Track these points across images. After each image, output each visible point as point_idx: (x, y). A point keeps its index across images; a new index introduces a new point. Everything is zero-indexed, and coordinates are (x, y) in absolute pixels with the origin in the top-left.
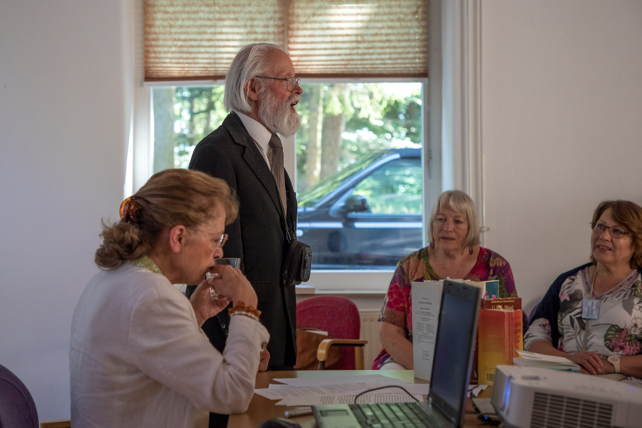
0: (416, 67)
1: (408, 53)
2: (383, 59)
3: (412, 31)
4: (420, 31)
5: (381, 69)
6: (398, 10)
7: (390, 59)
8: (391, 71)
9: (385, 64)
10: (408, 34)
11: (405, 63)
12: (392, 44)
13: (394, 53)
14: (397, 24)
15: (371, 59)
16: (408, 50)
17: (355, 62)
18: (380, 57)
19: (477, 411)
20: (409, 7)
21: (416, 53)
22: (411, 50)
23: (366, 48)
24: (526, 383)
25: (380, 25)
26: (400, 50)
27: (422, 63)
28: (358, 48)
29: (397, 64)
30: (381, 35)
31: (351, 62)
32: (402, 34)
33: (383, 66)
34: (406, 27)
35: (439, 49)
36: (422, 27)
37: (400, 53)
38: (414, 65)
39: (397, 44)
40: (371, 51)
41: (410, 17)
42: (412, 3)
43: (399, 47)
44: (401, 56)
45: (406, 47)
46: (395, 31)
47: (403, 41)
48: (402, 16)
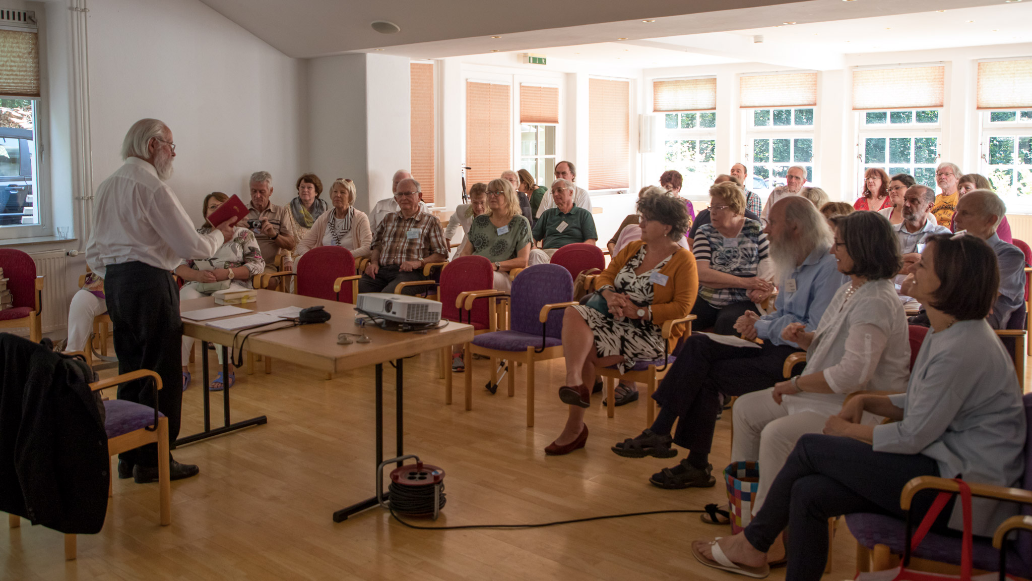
0: (32, 89)
1: (26, 79)
2: (8, 82)
3: (28, 65)
4: (34, 65)
5: (7, 89)
6: (18, 50)
7: (13, 83)
8: (15, 91)
9: (10, 86)
10: (25, 66)
11: (24, 87)
12: (14, 73)
13: (16, 79)
14: (18, 59)
16: (26, 77)
18: (6, 81)
20: (25, 49)
21: (31, 80)
22: (28, 78)
25: (5, 59)
26: (20, 77)
27: (36, 87)
29: (18, 86)
30: (7, 66)
32: (22, 67)
33: (9, 87)
34: (24, 62)
36: (35, 63)
37: (21, 80)
38: (30, 88)
39: (18, 73)
41: (26, 55)
42: (27, 46)
43: (19, 75)
44: (21, 81)
45: (24, 76)
46: (16, 64)
47: (22, 71)
48: (21, 54)
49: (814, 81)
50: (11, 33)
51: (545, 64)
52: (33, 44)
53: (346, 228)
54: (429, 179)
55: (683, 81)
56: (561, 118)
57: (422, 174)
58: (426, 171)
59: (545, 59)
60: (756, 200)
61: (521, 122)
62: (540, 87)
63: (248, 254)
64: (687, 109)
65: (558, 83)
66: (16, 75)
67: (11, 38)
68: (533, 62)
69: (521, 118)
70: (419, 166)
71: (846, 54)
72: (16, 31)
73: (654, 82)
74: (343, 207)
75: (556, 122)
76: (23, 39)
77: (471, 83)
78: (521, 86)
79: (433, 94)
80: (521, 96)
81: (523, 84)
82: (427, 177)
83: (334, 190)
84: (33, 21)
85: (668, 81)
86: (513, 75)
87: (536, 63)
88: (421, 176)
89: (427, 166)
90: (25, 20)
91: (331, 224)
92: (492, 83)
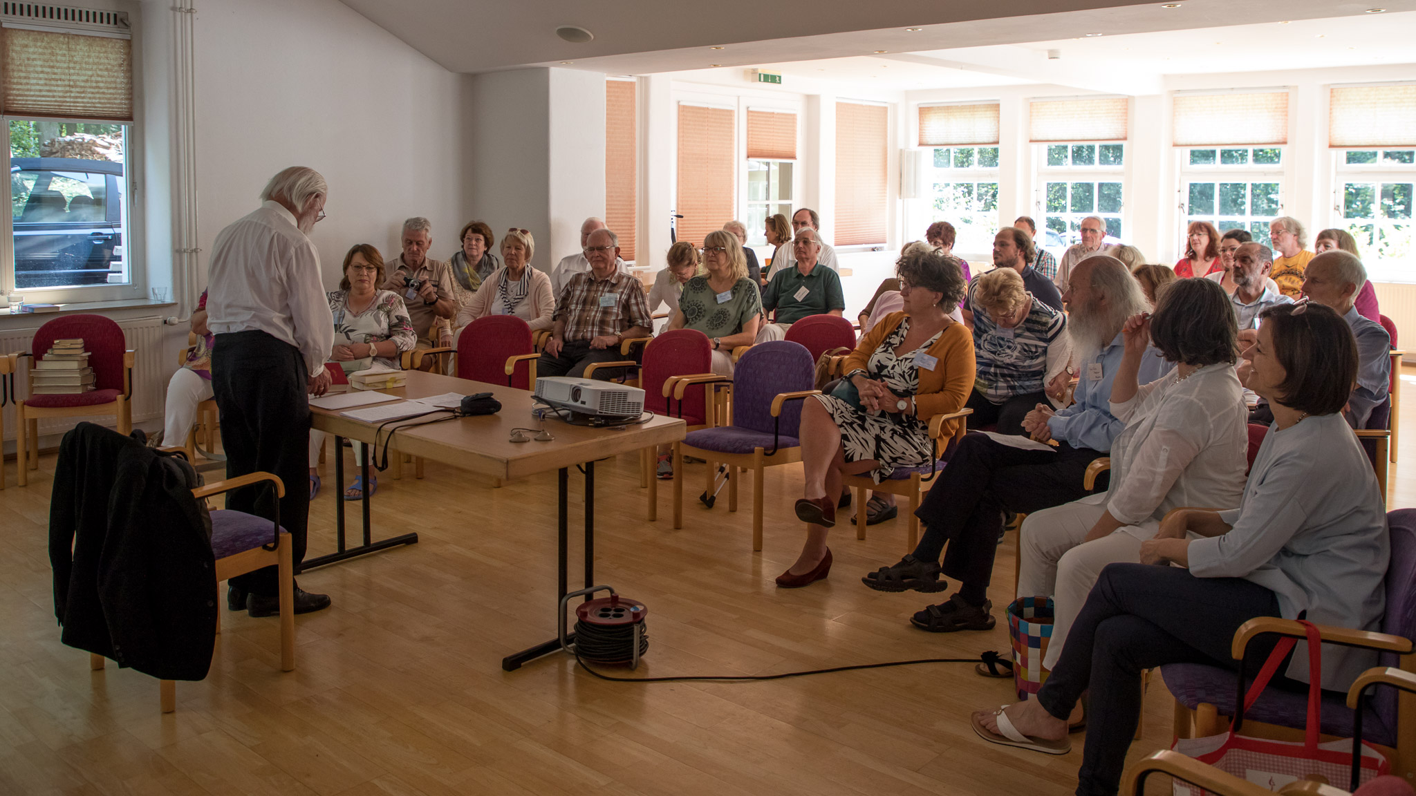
1: (115, 99)
2: (92, 103)
3: (118, 80)
4: (125, 81)
6: (106, 61)
7: (100, 103)
8: (101, 113)
9: (95, 107)
10: (115, 82)
11: (113, 108)
12: (101, 91)
13: (103, 98)
14: (106, 73)
15: (83, 102)
16: (115, 96)
17: (68, 104)
18: (90, 101)
20: (115, 59)
21: (122, 99)
22: (118, 96)
23: (78, 92)
25: (90, 73)
26: (109, 96)
27: (128, 108)
28: (71, 92)
29: (106, 107)
30: (92, 81)
31: (64, 104)
32: (110, 83)
34: (113, 76)
35: (141, 97)
36: (127, 77)
37: (109, 99)
38: (121, 110)
40: (83, 95)
41: (116, 68)
42: (118, 56)
43: (107, 94)
44: (109, 101)
45: (113, 94)
46: (104, 79)
47: (110, 88)
48: (109, 67)
49: (1125, 109)
50: (98, 39)
51: (780, 83)
52: (125, 54)
53: (522, 293)
54: (629, 229)
55: (957, 107)
56: (799, 153)
57: (620, 224)
58: (625, 220)
59: (780, 77)
60: (1049, 261)
61: (748, 157)
62: (773, 113)
63: (396, 325)
64: (961, 143)
65: (796, 108)
67: (97, 46)
68: (764, 81)
69: (748, 152)
70: (616, 213)
71: (1165, 76)
72: (104, 38)
73: (920, 108)
74: (518, 267)
75: (794, 157)
76: (112, 47)
77: (684, 107)
78: (748, 112)
79: (635, 121)
80: (748, 123)
81: (750, 109)
82: (627, 228)
83: (507, 245)
84: (126, 25)
85: (938, 107)
86: (739, 97)
87: (768, 82)
88: (619, 226)
89: (626, 214)
90: (115, 23)
91: (503, 288)
92: (711, 106)
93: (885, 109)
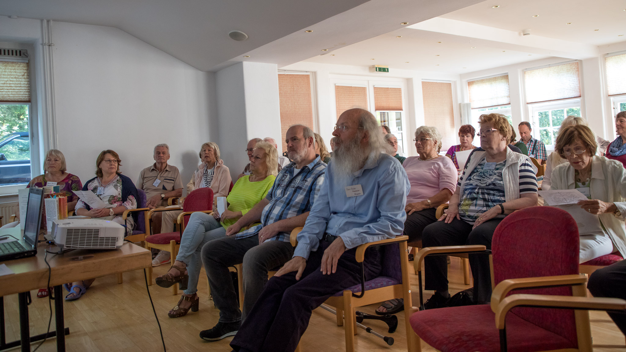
2: (8, 94)
3: (22, 83)
4: (26, 83)
5: (7, 98)
6: (15, 74)
7: (12, 94)
8: (13, 99)
9: (9, 96)
11: (19, 96)
13: (14, 92)
14: (15, 79)
16: (20, 91)
19: (46, 240)
20: (20, 73)
21: (25, 92)
22: (22, 91)
24: (64, 226)
25: (6, 79)
26: (17, 91)
27: (28, 96)
29: (15, 96)
30: (7, 84)
32: (17, 84)
34: (19, 81)
35: (35, 90)
36: (27, 81)
38: (24, 97)
39: (15, 88)
41: (21, 77)
42: (21, 71)
43: (16, 89)
44: (17, 93)
46: (14, 82)
47: (18, 87)
48: (17, 76)
50: (10, 63)
52: (26, 70)
55: (487, 79)
56: (404, 107)
59: (388, 69)
61: (376, 110)
62: (388, 88)
65: (401, 85)
66: (14, 89)
67: (10, 66)
68: (379, 71)
69: (375, 108)
72: (14, 62)
73: (468, 82)
75: (402, 110)
76: (18, 67)
77: (338, 86)
78: (375, 88)
79: (310, 94)
80: (375, 94)
81: (375, 86)
84: (26, 56)
86: (368, 81)
87: (381, 71)
90: (20, 55)
92: (353, 86)
93: (450, 84)
